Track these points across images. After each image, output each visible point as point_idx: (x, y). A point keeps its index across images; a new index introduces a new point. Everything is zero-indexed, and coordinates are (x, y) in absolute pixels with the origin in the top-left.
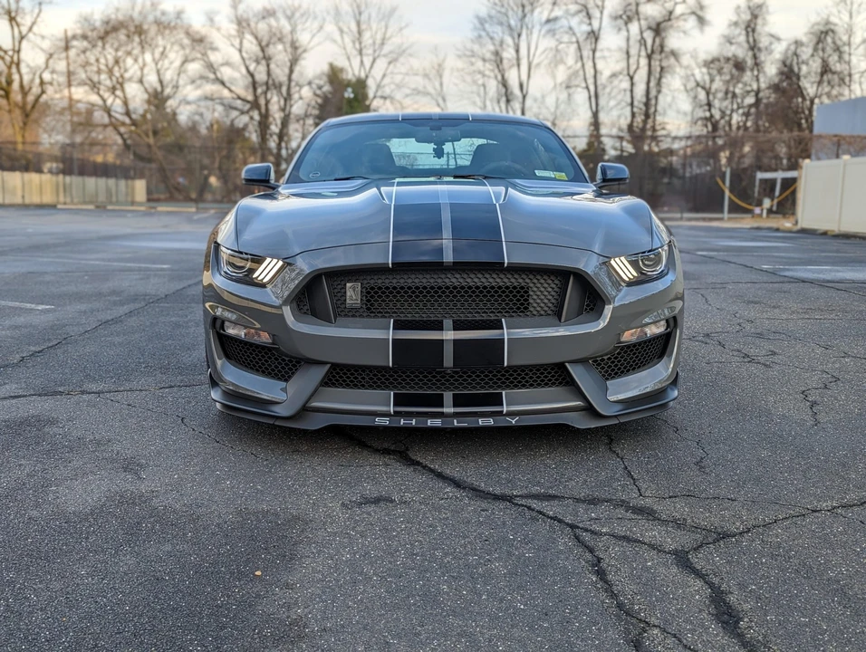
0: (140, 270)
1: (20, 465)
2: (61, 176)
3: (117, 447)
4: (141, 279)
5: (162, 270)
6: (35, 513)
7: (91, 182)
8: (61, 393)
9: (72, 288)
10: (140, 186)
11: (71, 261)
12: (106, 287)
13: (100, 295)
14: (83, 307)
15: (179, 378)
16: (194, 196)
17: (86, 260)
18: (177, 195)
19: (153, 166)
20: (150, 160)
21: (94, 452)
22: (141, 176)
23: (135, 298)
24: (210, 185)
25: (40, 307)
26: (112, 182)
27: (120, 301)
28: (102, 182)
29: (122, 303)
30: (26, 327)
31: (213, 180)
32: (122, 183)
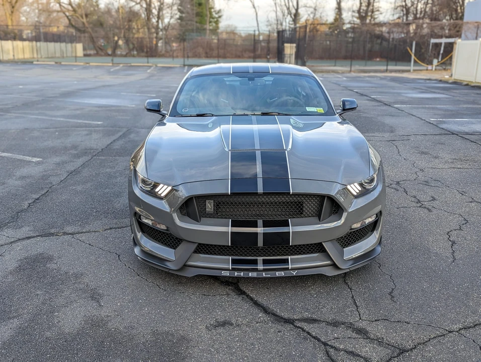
0: (86, 126)
1: (38, 295)
2: (34, 43)
3: (86, 280)
4: (87, 135)
5: (98, 126)
6: (48, 334)
7: (52, 45)
8: (52, 234)
9: (50, 143)
10: (79, 47)
11: (47, 118)
12: (69, 141)
13: (66, 149)
14: (57, 159)
15: (115, 221)
16: (110, 52)
17: (55, 116)
18: (100, 52)
19: (86, 35)
20: (84, 32)
21: (74, 283)
22: (79, 42)
23: (85, 152)
24: (119, 46)
25: (35, 160)
26: (63, 45)
27: (77, 154)
28: (58, 45)
29: (78, 156)
30: (28, 177)
31: (120, 42)
32: (69, 45)
